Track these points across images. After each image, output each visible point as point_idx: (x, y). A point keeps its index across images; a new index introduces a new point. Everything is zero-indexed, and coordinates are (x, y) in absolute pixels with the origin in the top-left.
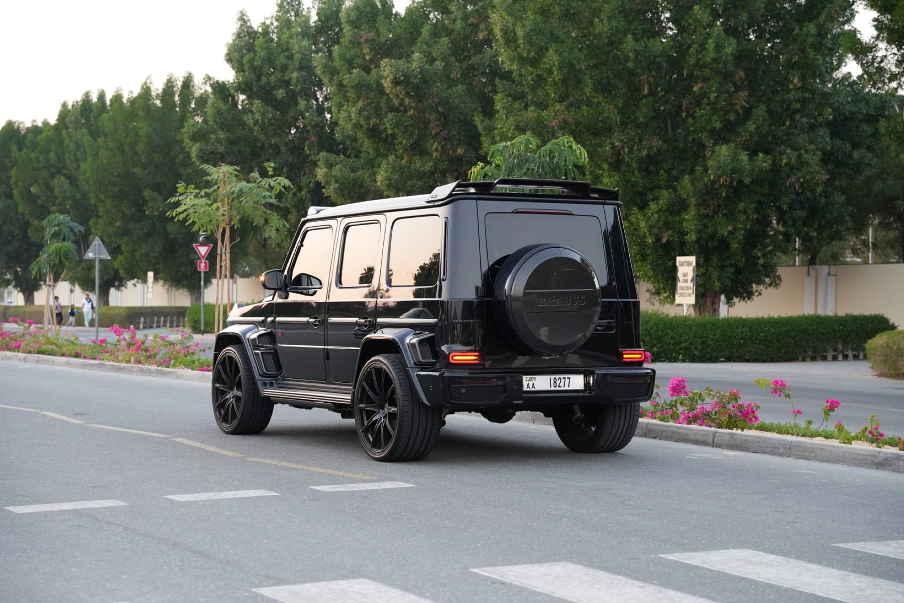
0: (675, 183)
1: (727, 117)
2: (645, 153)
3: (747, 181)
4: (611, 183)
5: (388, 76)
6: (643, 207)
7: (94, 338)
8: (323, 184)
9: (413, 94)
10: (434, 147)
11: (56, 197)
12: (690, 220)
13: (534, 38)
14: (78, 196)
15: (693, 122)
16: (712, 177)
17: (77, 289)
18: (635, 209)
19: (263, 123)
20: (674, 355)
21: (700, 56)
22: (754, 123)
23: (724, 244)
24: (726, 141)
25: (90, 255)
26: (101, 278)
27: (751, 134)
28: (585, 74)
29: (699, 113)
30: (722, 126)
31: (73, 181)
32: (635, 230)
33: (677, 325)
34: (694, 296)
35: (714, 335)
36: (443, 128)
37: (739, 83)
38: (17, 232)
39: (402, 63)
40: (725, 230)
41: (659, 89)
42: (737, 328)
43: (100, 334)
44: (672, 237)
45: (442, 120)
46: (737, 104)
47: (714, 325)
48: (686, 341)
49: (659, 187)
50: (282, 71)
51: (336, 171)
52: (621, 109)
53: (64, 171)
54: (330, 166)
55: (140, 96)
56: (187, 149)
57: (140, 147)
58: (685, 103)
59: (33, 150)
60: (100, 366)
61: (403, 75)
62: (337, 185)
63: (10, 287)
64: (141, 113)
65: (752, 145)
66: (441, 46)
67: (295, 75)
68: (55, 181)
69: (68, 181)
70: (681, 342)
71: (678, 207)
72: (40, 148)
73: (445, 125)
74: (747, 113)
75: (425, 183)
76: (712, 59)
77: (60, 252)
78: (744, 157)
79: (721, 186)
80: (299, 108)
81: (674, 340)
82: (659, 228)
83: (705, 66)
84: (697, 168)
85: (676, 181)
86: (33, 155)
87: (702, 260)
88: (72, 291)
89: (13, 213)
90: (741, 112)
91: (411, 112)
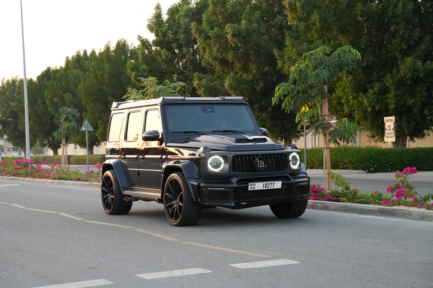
0: (382, 79)
1: (409, 43)
2: (365, 64)
3: (421, 75)
4: (348, 80)
5: (230, 32)
6: (365, 92)
7: (87, 170)
8: (197, 89)
9: (242, 41)
10: (253, 68)
11: (66, 103)
12: (391, 98)
13: (305, 7)
14: (77, 102)
15: (391, 46)
16: (402, 75)
17: (78, 147)
18: (361, 93)
19: (166, 60)
20: (386, 168)
21: (394, 11)
22: (424, 45)
23: (410, 109)
24: (409, 56)
25: (83, 129)
26: (89, 141)
27: (423, 51)
28: (332, 24)
29: (394, 41)
30: (406, 47)
31: (74, 95)
32: (361, 104)
33: (386, 152)
34: (394, 138)
35: (407, 157)
36: (258, 58)
37: (415, 25)
38: (49, 120)
39: (236, 25)
40: (410, 102)
41: (373, 30)
42: (420, 153)
43: (89, 168)
44: (381, 107)
45: (257, 54)
46: (415, 36)
47: (407, 152)
48: (392, 161)
49: (373, 81)
50: (175, 34)
51: (204, 81)
52: (351, 42)
53: (70, 90)
54: (200, 79)
55: (104, 52)
56: (129, 75)
57: (106, 76)
58: (386, 36)
59: (54, 81)
60: (91, 185)
61: (237, 32)
62: (204, 89)
63: (47, 147)
64: (105, 60)
65: (423, 57)
66: (256, 15)
67: (182, 36)
68: (65, 95)
69: (71, 95)
70: (390, 162)
71: (385, 91)
72: (57, 80)
73: (258, 56)
74: (420, 41)
75: (249, 86)
76: (401, 12)
77: (69, 128)
78: (420, 63)
79: (407, 79)
80: (183, 52)
81: (386, 160)
82: (374, 103)
83: (397, 16)
84: (394, 70)
85: (382, 78)
86: (54, 83)
87: (398, 118)
88: (75, 148)
89: (46, 112)
90: (417, 40)
91: (241, 50)
